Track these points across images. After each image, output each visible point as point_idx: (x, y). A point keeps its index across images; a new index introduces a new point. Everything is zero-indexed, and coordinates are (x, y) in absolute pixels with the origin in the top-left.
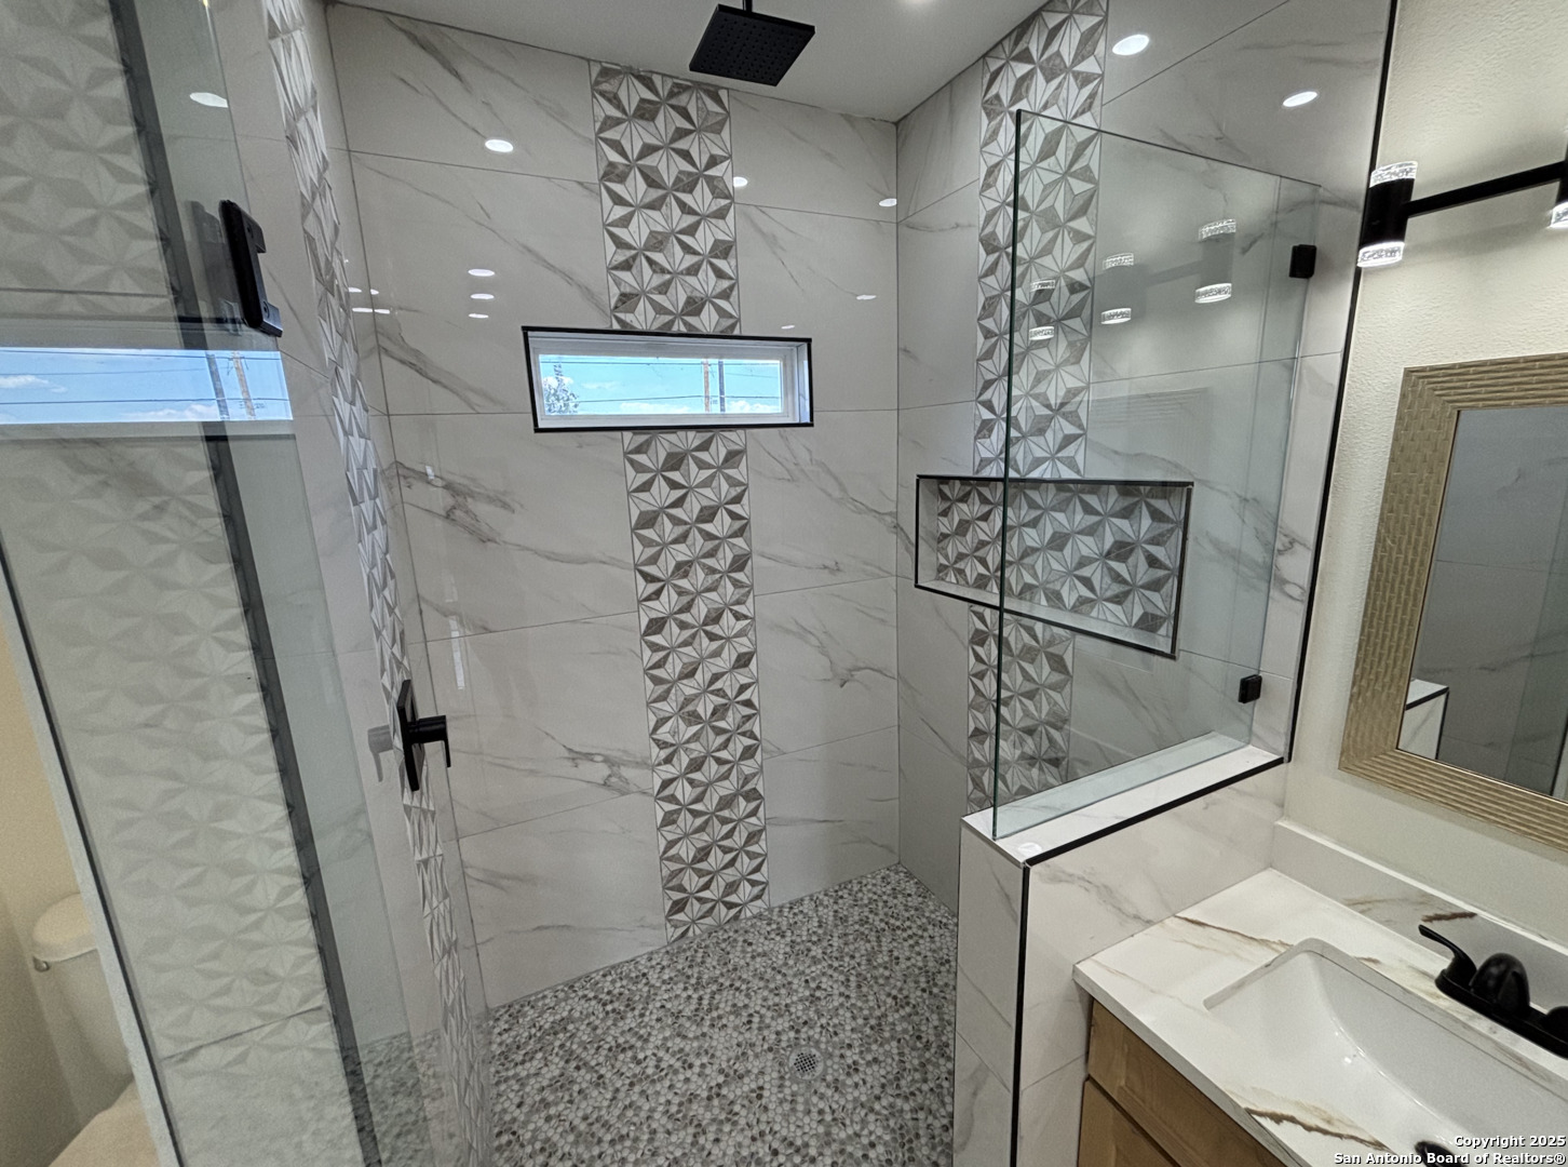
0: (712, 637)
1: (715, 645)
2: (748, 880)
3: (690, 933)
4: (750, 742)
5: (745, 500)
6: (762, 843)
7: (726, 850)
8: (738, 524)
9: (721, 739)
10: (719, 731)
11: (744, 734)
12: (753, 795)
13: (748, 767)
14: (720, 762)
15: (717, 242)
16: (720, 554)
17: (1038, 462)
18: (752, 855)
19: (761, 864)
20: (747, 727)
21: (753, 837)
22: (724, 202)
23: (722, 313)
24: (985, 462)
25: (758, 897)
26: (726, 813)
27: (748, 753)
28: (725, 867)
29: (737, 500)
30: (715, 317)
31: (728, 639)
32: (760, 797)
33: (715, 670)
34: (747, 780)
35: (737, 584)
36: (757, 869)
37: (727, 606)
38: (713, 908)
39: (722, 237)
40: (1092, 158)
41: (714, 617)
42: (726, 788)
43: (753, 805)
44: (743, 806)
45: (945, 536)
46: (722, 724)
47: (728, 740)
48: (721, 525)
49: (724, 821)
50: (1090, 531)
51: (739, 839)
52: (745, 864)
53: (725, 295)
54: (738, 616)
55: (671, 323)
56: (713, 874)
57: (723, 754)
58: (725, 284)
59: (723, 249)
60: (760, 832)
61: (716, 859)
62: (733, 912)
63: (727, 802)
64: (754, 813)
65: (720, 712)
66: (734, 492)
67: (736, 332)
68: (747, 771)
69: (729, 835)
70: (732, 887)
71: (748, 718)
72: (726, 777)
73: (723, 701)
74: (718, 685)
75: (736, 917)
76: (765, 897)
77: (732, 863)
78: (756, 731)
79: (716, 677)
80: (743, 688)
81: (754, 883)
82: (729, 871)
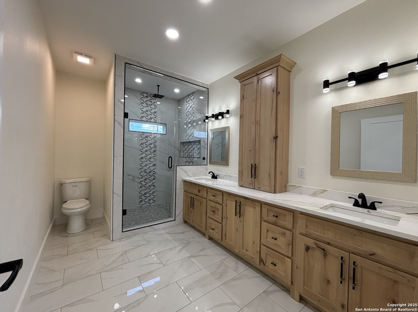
0: (150, 161)
1: (150, 162)
2: (152, 199)
3: (142, 206)
4: (154, 177)
5: (156, 143)
6: (155, 194)
7: (149, 194)
8: (155, 146)
9: (150, 176)
10: (150, 175)
11: (153, 176)
12: (154, 186)
13: (154, 181)
14: (149, 180)
15: (154, 112)
16: (152, 150)
17: (191, 139)
18: (153, 195)
19: (154, 197)
20: (154, 175)
21: (153, 192)
22: (155, 107)
23: (155, 120)
24: (187, 140)
25: (154, 202)
26: (150, 188)
27: (154, 179)
28: (149, 196)
29: (155, 143)
30: (153, 120)
31: (152, 162)
32: (155, 186)
33: (150, 166)
34: (153, 183)
35: (154, 154)
36: (154, 198)
37: (152, 157)
38: (146, 203)
39: (155, 111)
40: (194, 109)
41: (150, 158)
42: (150, 184)
43: (154, 187)
44: (152, 187)
45: (184, 151)
46: (150, 174)
47: (151, 177)
48: (152, 146)
49: (149, 189)
50: (196, 147)
51: (151, 192)
52: (152, 197)
53: (155, 118)
54: (154, 159)
55: (148, 120)
56: (147, 197)
57: (150, 179)
58: (155, 116)
59: (155, 112)
60: (155, 192)
61: (147, 195)
62: (150, 204)
63: (150, 186)
64: (154, 189)
65: (150, 172)
66: (155, 142)
67: (156, 122)
68: (153, 182)
69: (150, 191)
70: (150, 200)
71: (154, 174)
72: (150, 182)
73: (151, 171)
74: (150, 168)
75: (150, 205)
76: (155, 203)
77: (150, 196)
78: (155, 176)
79: (150, 167)
80: (154, 169)
81: (153, 200)
82: (150, 197)
